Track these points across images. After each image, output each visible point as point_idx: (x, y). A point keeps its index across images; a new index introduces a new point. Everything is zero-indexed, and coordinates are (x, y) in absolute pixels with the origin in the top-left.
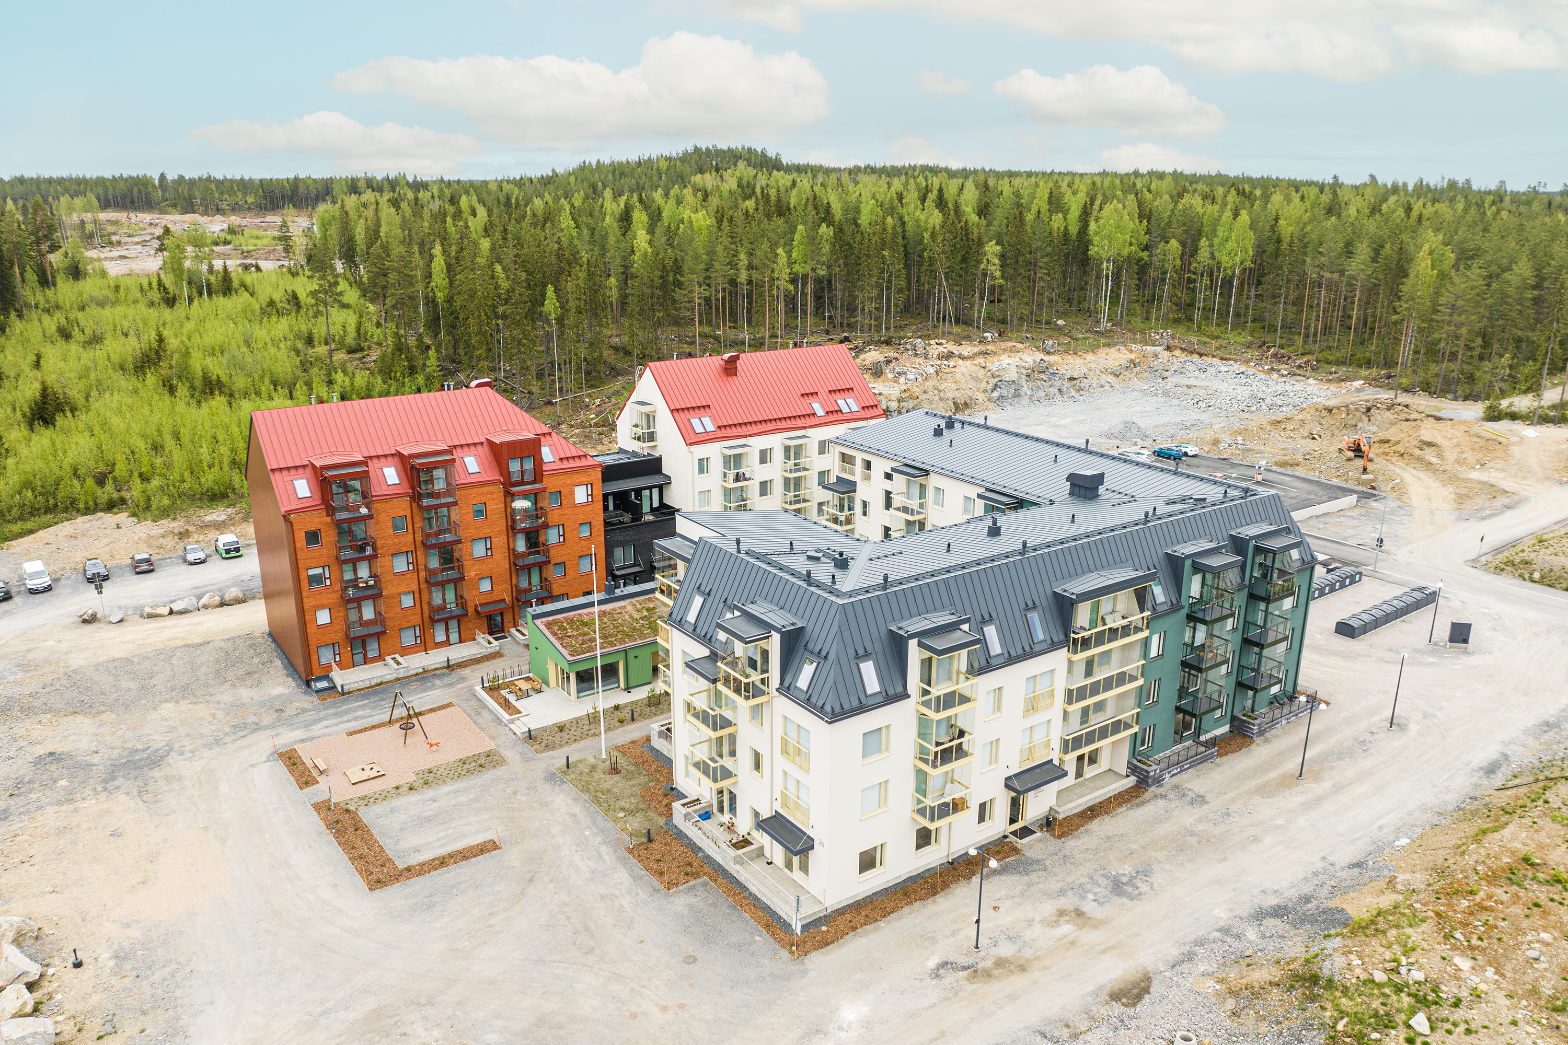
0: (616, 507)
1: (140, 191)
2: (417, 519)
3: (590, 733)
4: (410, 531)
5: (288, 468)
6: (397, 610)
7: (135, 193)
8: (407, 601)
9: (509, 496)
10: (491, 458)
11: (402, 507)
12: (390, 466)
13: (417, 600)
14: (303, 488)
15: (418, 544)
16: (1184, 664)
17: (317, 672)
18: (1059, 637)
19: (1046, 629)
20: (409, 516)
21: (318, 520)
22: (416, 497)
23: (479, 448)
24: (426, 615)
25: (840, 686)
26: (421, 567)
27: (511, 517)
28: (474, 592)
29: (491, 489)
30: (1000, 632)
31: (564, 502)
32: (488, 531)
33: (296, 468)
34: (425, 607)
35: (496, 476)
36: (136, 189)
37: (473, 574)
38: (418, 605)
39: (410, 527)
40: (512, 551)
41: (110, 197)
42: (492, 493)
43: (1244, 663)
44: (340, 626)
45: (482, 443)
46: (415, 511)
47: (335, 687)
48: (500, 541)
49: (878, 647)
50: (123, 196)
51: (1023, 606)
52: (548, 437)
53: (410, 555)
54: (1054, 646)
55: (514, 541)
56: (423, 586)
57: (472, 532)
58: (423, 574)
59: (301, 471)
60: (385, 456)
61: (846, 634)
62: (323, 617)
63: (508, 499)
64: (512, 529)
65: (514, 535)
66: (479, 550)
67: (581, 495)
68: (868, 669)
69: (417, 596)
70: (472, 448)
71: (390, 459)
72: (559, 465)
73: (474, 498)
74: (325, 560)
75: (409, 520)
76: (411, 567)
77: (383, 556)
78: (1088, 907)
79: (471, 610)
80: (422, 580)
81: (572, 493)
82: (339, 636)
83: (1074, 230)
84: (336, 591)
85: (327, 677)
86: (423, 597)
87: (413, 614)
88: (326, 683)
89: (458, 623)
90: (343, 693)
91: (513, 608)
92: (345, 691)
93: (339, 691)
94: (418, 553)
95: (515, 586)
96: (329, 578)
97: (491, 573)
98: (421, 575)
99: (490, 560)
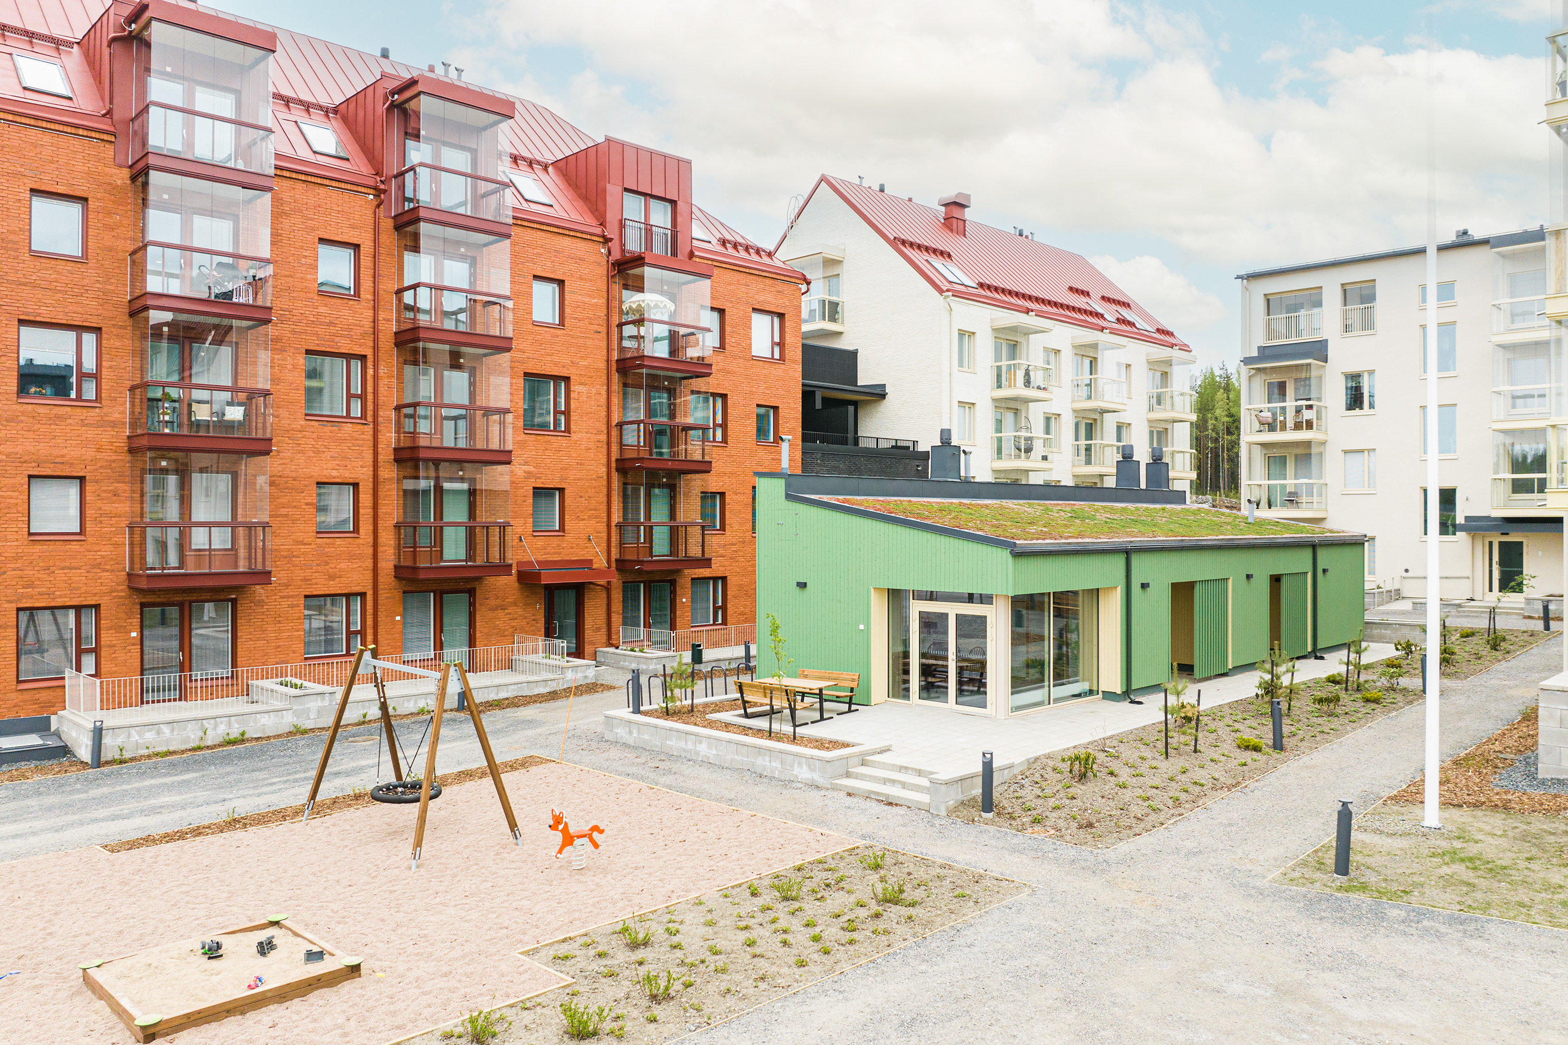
2: (387, 264)
4: (366, 296)
6: (307, 533)
8: (339, 514)
9: (620, 271)
13: (366, 509)
15: (386, 341)
22: (389, 196)
24: (388, 562)
26: (388, 414)
27: (617, 327)
28: (519, 525)
29: (574, 246)
32: (566, 359)
34: (388, 539)
38: (366, 525)
39: (367, 285)
40: (618, 433)
42: (576, 260)
44: (110, 544)
45: (553, 163)
47: (64, 751)
48: (590, 395)
53: (356, 373)
55: (626, 402)
56: (387, 471)
58: (388, 436)
62: (55, 508)
63: (616, 287)
64: (620, 370)
67: (759, 336)
69: (366, 498)
71: (323, 116)
73: (542, 255)
74: (87, 311)
75: (365, 261)
76: (356, 411)
79: (507, 573)
80: (386, 454)
82: (104, 583)
84: (114, 424)
85: (41, 726)
86: (382, 510)
87: (351, 557)
88: (32, 740)
89: (472, 604)
90: (98, 762)
91: (608, 589)
92: (106, 755)
93: (84, 753)
94: (382, 371)
95: (620, 526)
96: (96, 376)
97: (563, 479)
98: (382, 438)
99: (563, 442)
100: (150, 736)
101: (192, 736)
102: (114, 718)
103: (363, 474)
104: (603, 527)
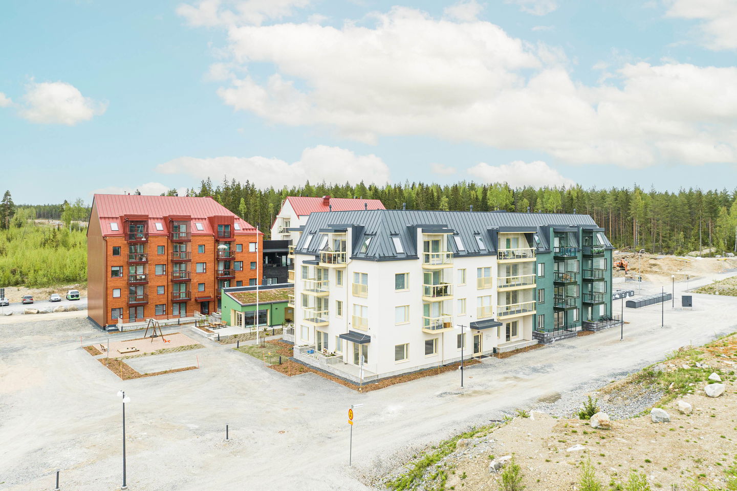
0: (269, 262)
1: (56, 211)
2: (170, 248)
3: (251, 338)
4: (166, 254)
5: (109, 218)
6: (156, 295)
7: (53, 212)
8: (161, 291)
9: (217, 242)
10: (209, 225)
11: (164, 241)
12: (159, 223)
13: (166, 290)
14: (115, 226)
15: (169, 261)
16: (556, 284)
17: (110, 322)
18: (492, 250)
19: (485, 244)
20: (166, 246)
21: (121, 242)
22: (170, 236)
23: (204, 221)
24: (170, 299)
25: (383, 245)
26: (170, 273)
27: (217, 252)
28: (195, 291)
29: (208, 238)
30: (463, 240)
31: (244, 250)
32: (205, 259)
33: (113, 218)
34: (170, 295)
35: (211, 232)
36: (54, 210)
37: (195, 281)
38: (166, 293)
39: (166, 252)
40: (216, 271)
41: (42, 213)
42: (208, 240)
43: (585, 292)
44: (125, 299)
45: (205, 219)
46: (169, 244)
47: (118, 330)
48: (211, 265)
49: (402, 233)
50: (48, 213)
51: (473, 233)
52: (238, 220)
53: (164, 267)
54: (490, 254)
55: (218, 266)
56: (170, 283)
57: (197, 259)
58: (170, 277)
59: (114, 220)
60: (157, 218)
61: (386, 224)
62: (117, 293)
63: (216, 244)
64: (217, 260)
65: (218, 262)
66: (199, 269)
67: (252, 248)
68: (397, 241)
69: (166, 288)
70: (200, 220)
71: (159, 220)
72: (242, 231)
73: (200, 241)
74: (121, 263)
75: (166, 248)
76: (164, 274)
77: (151, 265)
78: (521, 375)
79: (193, 300)
80: (169, 280)
81: (248, 246)
82: (124, 305)
83: (480, 197)
84: (125, 280)
85: (115, 326)
86: (169, 290)
87: (163, 298)
88: (113, 328)
89: (186, 305)
90: (122, 331)
91: (214, 301)
92: (123, 331)
93: (120, 330)
94: (169, 266)
95: (217, 290)
96: (122, 273)
97: (205, 281)
98: (169, 278)
99: (205, 275)
100: (129, 328)
101: (135, 328)
102: (125, 325)
103: (165, 284)
104: (213, 290)
